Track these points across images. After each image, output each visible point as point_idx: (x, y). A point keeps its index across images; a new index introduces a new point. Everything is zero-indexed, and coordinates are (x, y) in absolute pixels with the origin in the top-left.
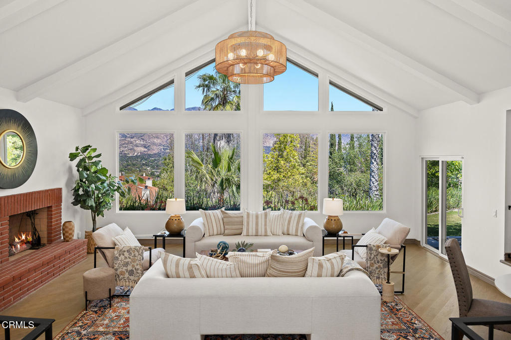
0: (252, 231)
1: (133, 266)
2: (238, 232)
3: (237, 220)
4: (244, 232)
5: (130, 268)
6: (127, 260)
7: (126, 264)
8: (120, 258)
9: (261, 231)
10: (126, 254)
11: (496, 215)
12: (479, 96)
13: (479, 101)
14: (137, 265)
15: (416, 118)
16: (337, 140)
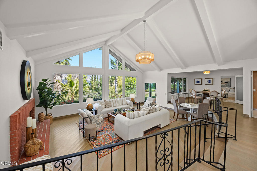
0: (115, 105)
1: (99, 121)
2: (111, 106)
3: (109, 102)
6: (96, 120)
7: (96, 121)
8: (94, 120)
9: (117, 105)
10: (96, 118)
11: (165, 94)
14: (100, 121)
15: (142, 73)
16: (97, 77)
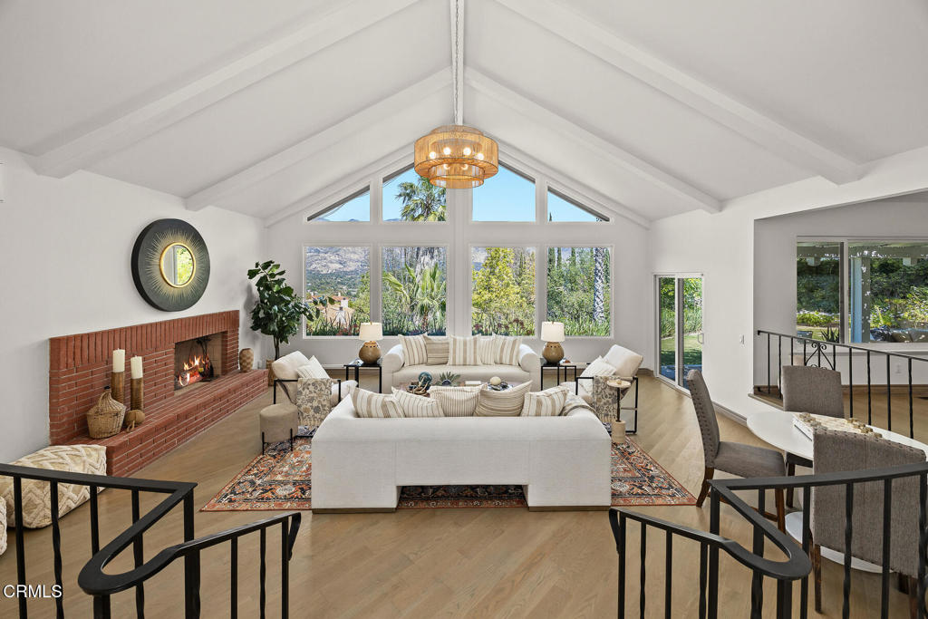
0: (459, 360)
1: (319, 402)
2: (443, 360)
3: (441, 346)
4: (450, 361)
5: (315, 404)
6: (312, 395)
7: (311, 400)
8: (304, 393)
9: (470, 359)
10: (311, 388)
11: (743, 341)
12: (720, 203)
13: (721, 209)
14: (324, 400)
15: (647, 229)
16: (556, 254)
